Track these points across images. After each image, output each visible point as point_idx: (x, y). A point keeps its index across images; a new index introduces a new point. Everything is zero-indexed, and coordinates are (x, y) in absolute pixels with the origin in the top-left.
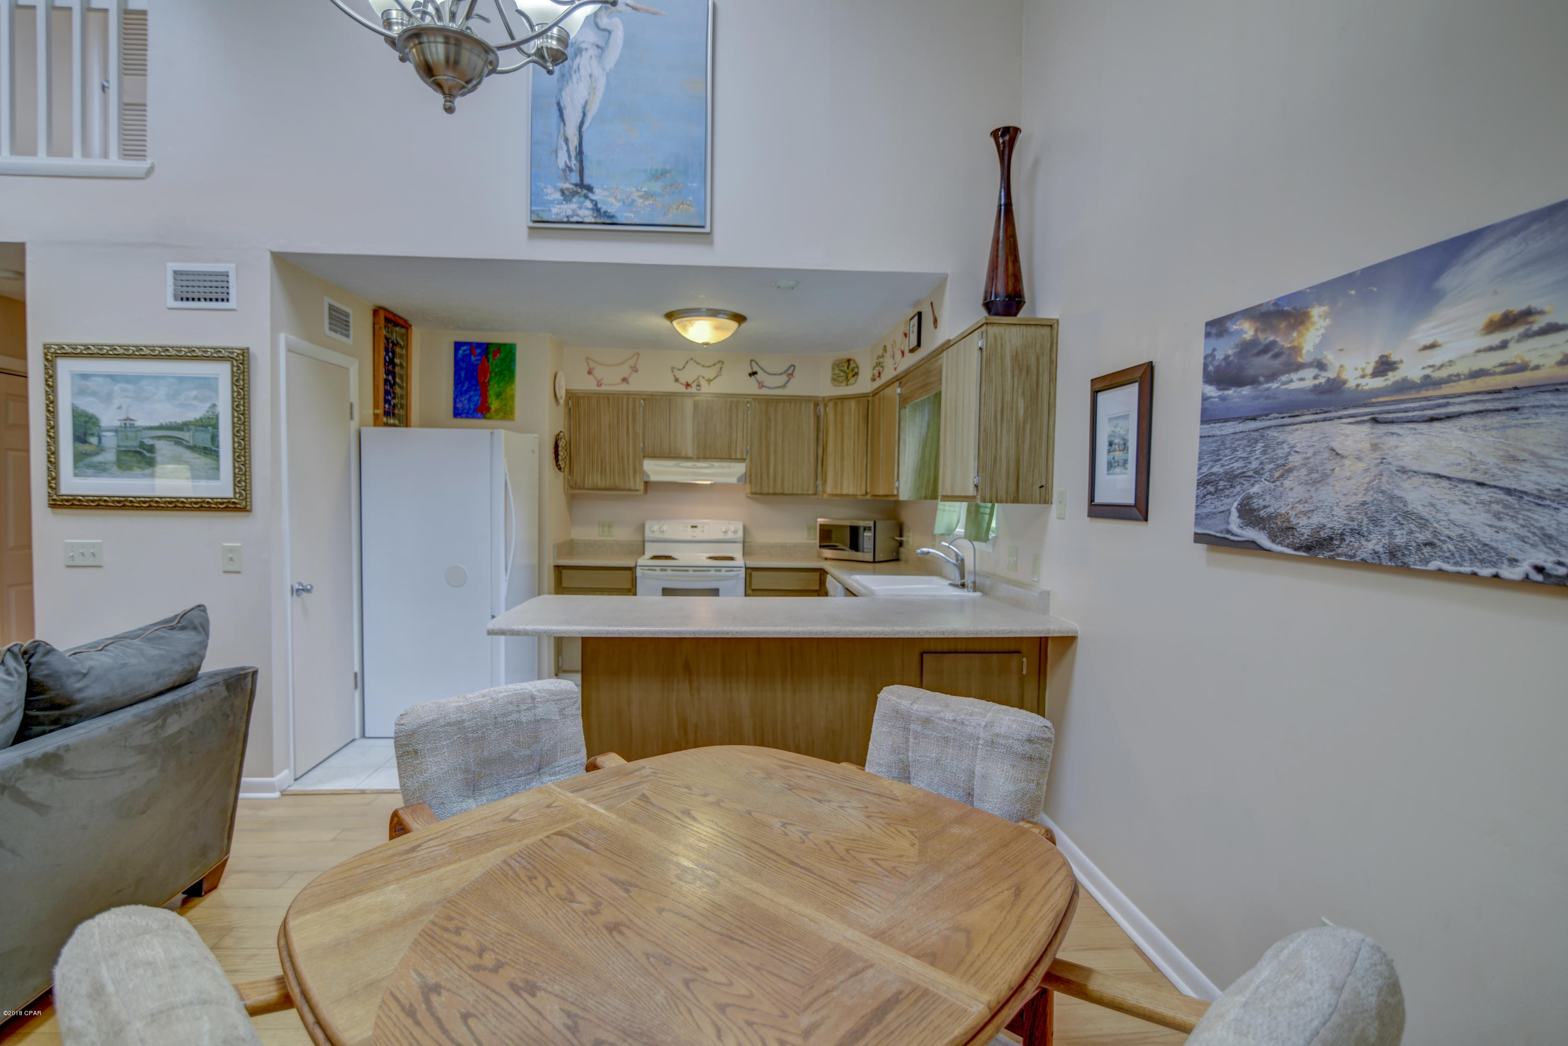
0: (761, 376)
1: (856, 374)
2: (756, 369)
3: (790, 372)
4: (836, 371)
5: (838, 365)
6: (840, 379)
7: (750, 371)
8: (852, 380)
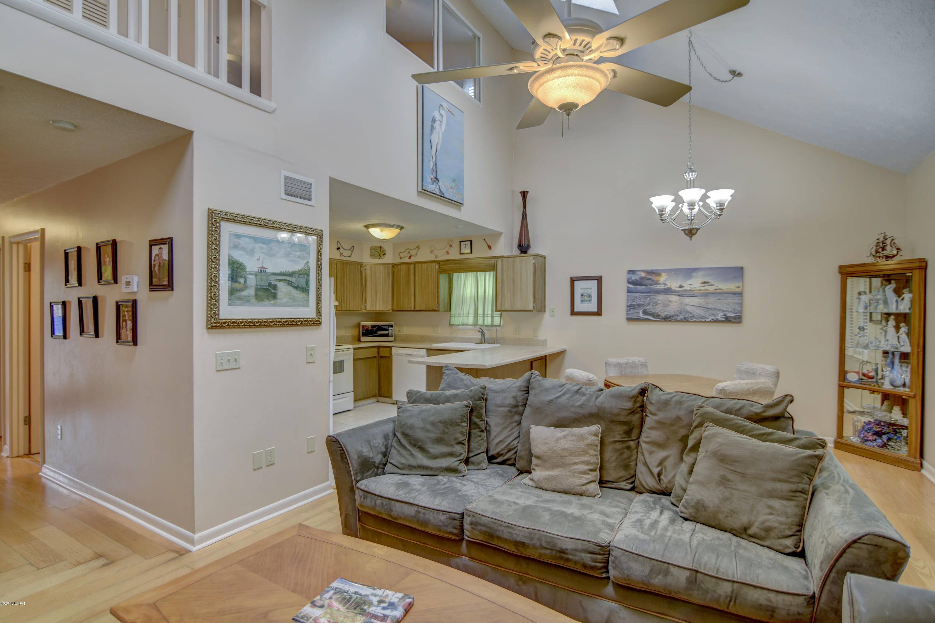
0: (341, 250)
1: (385, 254)
2: (340, 246)
3: (352, 249)
4: (373, 251)
5: (374, 249)
6: (376, 256)
7: (337, 247)
8: (383, 256)
